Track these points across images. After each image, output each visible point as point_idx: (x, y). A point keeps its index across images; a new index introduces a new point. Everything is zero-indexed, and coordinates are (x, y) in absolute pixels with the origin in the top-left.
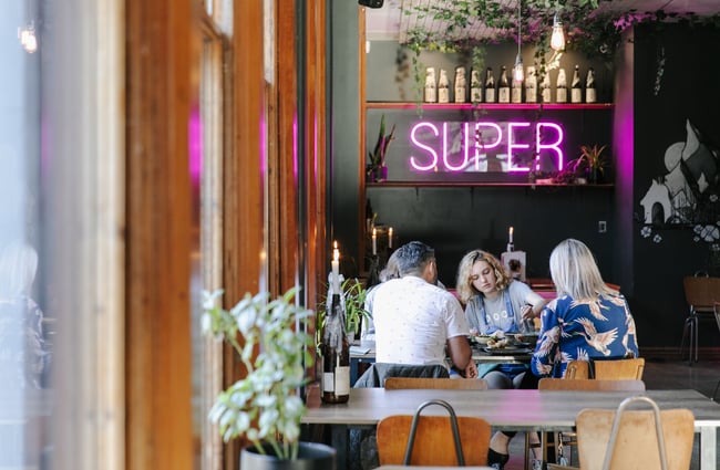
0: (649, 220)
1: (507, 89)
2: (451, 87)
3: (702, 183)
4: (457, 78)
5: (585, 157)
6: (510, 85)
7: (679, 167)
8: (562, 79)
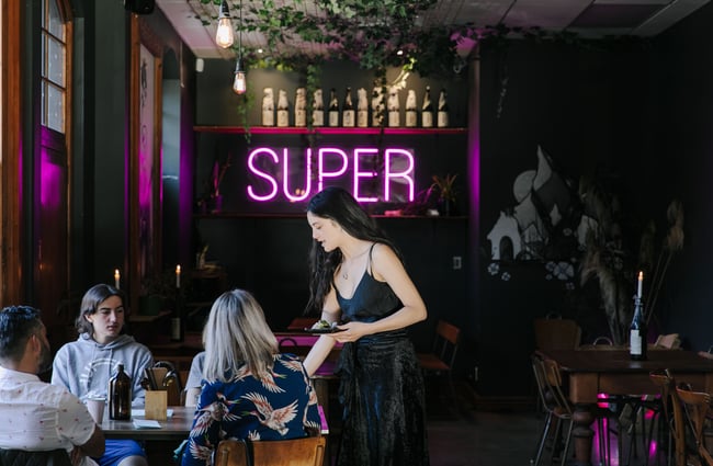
0: (496, 255)
1: (352, 113)
2: (290, 109)
3: (555, 215)
4: (298, 100)
5: (436, 187)
6: (355, 108)
7: (529, 199)
8: (411, 101)
